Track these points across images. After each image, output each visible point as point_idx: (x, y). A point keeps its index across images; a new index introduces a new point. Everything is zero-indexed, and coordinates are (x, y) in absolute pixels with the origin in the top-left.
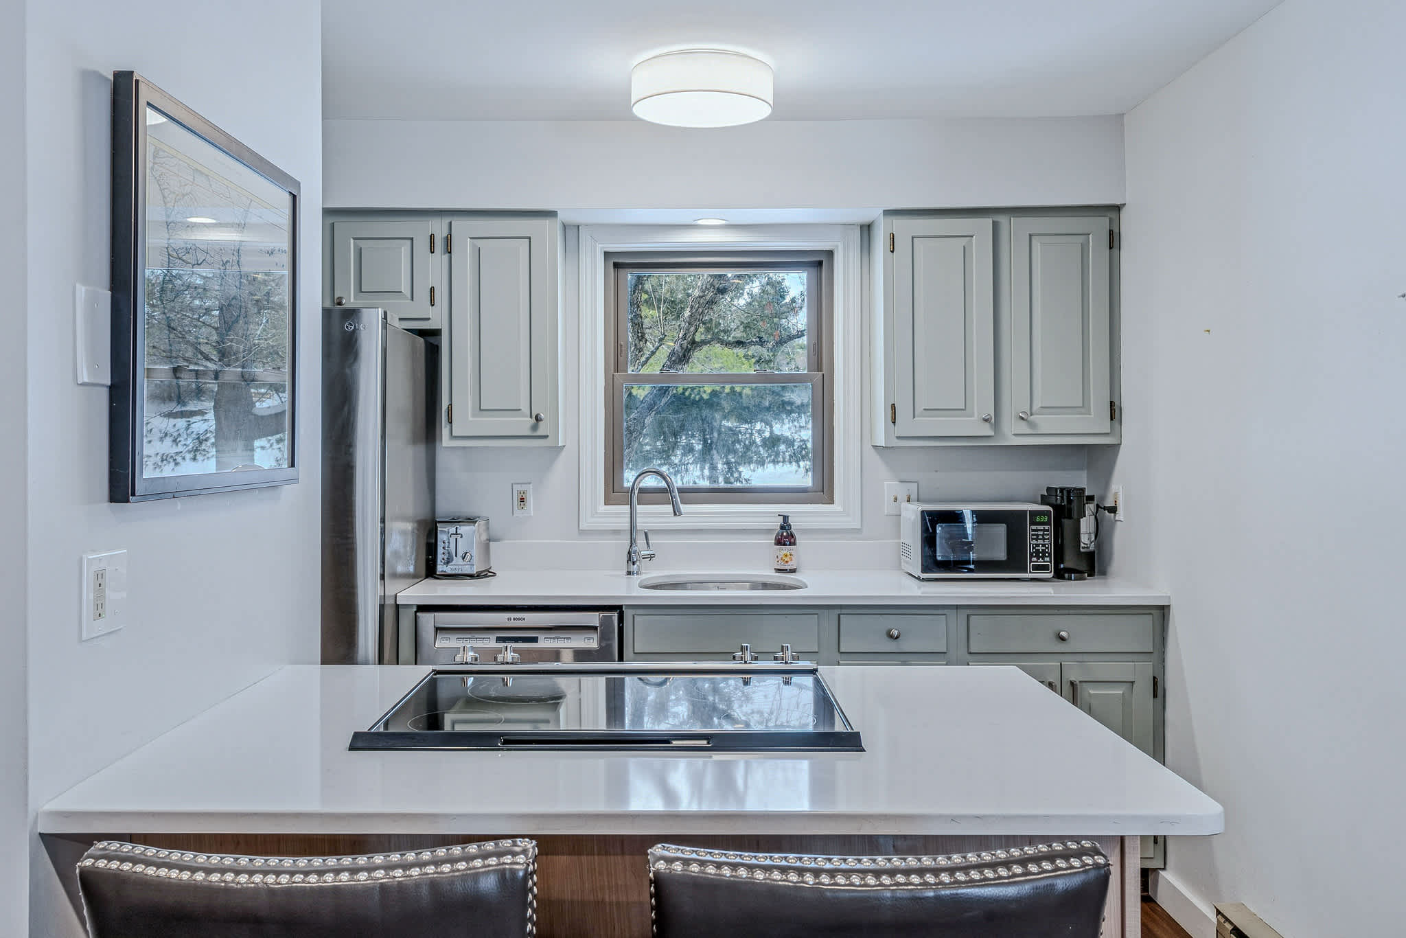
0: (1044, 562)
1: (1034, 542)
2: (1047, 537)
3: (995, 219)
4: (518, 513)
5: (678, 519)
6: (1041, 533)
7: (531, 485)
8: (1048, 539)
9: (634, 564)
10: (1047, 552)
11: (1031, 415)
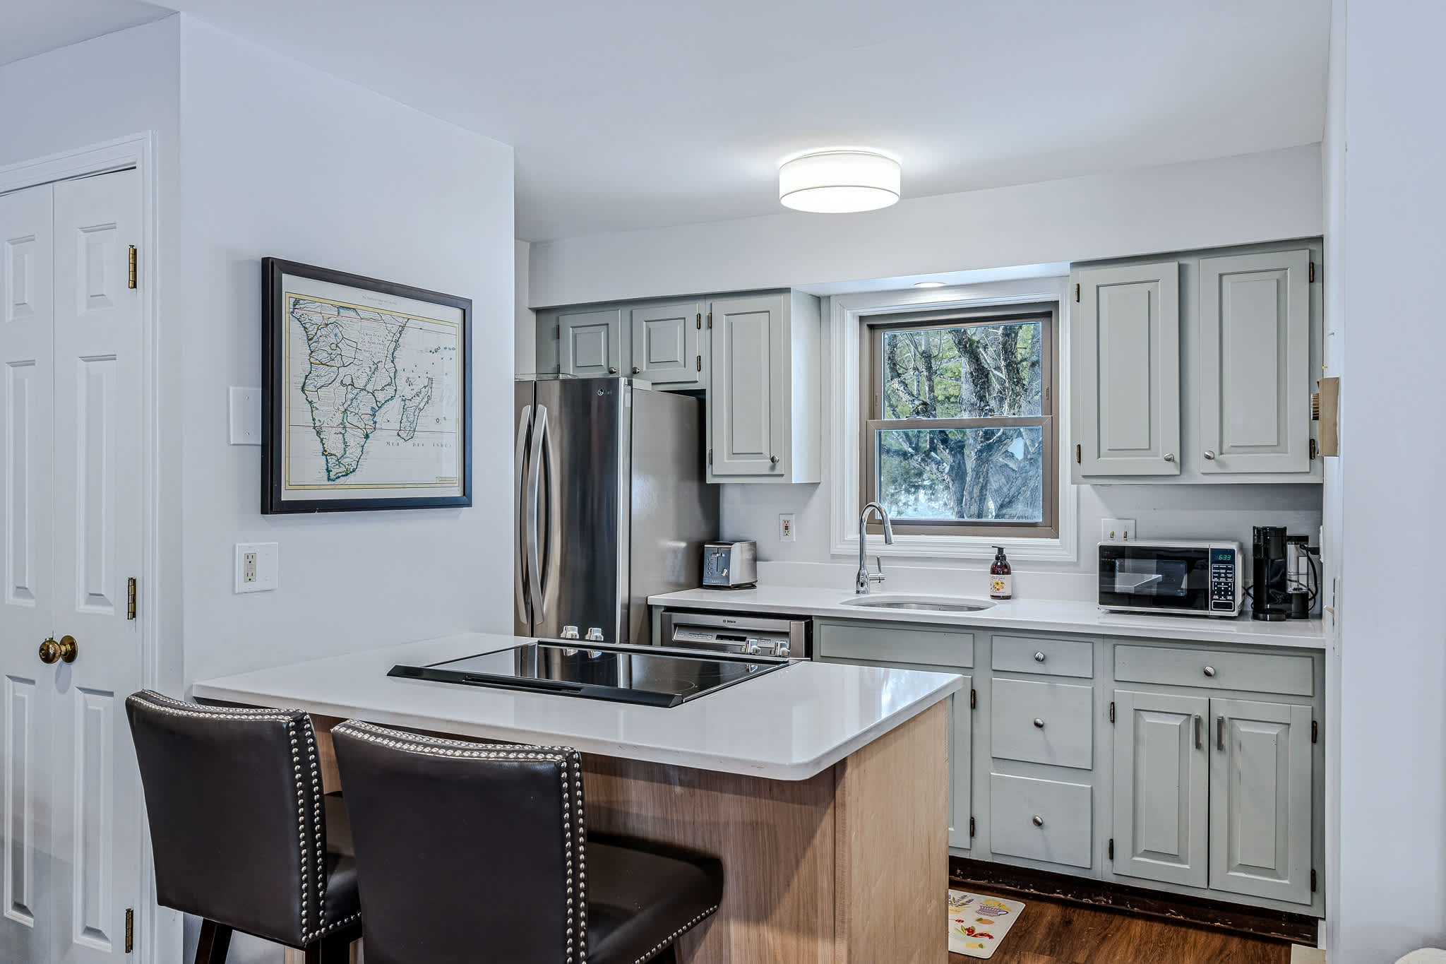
0: (1227, 600)
1: (1216, 579)
2: (1230, 576)
3: (1181, 262)
4: (784, 539)
5: (889, 547)
6: (1224, 571)
7: (794, 516)
8: (1232, 578)
9: (862, 586)
10: (1230, 591)
11: (1221, 454)
